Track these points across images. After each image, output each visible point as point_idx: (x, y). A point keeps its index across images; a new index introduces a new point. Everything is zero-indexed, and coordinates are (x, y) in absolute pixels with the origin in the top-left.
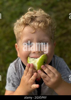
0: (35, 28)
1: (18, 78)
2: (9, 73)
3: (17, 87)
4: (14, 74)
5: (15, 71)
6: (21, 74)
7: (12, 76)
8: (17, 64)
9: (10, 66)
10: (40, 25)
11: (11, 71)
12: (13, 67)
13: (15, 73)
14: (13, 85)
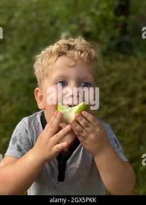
0: (75, 59)
1: (30, 139)
2: (17, 130)
3: (25, 154)
4: (25, 131)
5: (27, 128)
6: (36, 136)
7: (20, 134)
8: (33, 120)
9: (22, 120)
10: (82, 55)
11: (22, 127)
12: (25, 122)
13: (27, 131)
14: (19, 149)
